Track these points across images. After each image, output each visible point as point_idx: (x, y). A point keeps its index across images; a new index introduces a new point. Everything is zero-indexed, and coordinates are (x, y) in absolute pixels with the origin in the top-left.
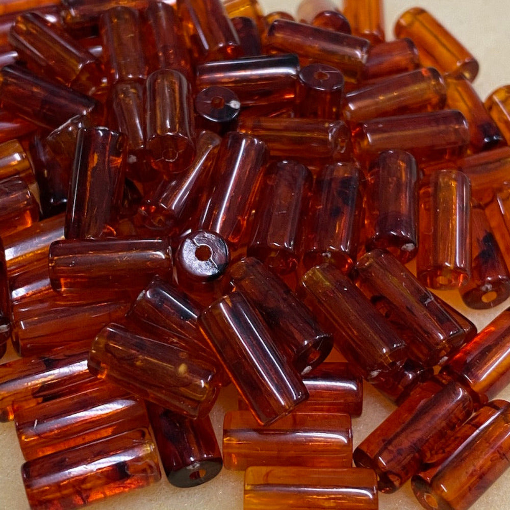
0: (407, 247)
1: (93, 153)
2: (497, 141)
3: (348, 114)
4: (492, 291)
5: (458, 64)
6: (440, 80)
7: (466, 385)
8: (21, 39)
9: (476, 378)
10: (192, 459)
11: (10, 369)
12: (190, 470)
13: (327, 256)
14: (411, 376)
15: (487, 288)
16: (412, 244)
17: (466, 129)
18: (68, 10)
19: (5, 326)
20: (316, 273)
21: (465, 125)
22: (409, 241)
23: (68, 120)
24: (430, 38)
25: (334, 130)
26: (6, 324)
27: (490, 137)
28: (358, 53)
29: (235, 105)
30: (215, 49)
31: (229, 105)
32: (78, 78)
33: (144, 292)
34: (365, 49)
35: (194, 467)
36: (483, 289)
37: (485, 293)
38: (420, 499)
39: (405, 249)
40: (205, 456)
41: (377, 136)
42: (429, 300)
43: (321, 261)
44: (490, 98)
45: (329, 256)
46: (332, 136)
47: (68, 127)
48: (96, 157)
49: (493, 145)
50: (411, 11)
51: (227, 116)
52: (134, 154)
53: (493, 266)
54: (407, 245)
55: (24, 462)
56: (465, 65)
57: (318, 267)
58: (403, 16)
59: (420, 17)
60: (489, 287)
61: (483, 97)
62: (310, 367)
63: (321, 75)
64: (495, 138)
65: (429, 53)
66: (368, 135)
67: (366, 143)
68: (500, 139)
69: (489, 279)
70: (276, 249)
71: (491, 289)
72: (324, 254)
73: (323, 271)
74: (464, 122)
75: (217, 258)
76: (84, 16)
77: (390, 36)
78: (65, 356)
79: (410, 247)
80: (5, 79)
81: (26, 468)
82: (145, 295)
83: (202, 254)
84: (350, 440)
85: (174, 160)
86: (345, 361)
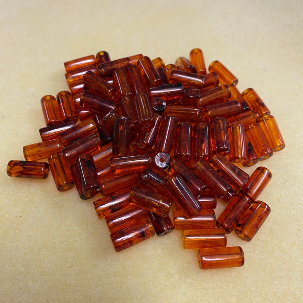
1: (120, 126)
2: (248, 109)
3: (200, 103)
5: (232, 81)
6: (229, 88)
7: (248, 196)
9: (251, 193)
11: (101, 201)
13: (202, 157)
17: (239, 106)
18: (101, 69)
20: (199, 164)
23: (109, 112)
24: (221, 71)
25: (199, 111)
27: (245, 107)
28: (201, 81)
29: (164, 104)
31: (162, 104)
33: (145, 175)
34: (203, 79)
35: (166, 232)
36: (250, 162)
38: (238, 236)
39: (226, 152)
41: (212, 111)
42: (237, 171)
44: (243, 92)
46: (198, 113)
47: (110, 115)
48: (121, 127)
49: (246, 110)
50: (214, 62)
51: (162, 108)
52: (133, 124)
53: (253, 154)
55: (111, 234)
56: (234, 82)
57: (199, 162)
59: (216, 64)
61: (241, 92)
62: (200, 195)
63: (192, 91)
64: (247, 107)
65: (221, 77)
66: (209, 111)
67: (208, 114)
69: (251, 159)
70: (184, 156)
72: (200, 157)
73: (201, 162)
74: (238, 104)
75: (167, 161)
76: (106, 71)
77: (208, 72)
78: (119, 194)
79: (228, 151)
81: (112, 236)
83: (162, 160)
84: (215, 218)
85: (148, 127)
86: (209, 191)
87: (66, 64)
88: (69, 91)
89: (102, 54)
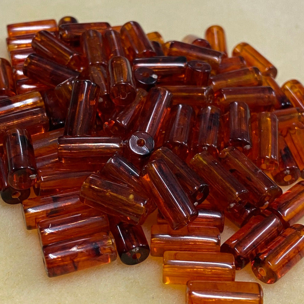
0: (247, 147)
1: (82, 94)
2: (289, 105)
3: (212, 86)
4: (290, 174)
5: (267, 69)
6: (260, 73)
8: (39, 44)
10: (134, 246)
12: (134, 252)
13: (205, 149)
14: (249, 211)
15: (287, 172)
16: (249, 146)
17: (274, 97)
18: (64, 31)
19: (34, 175)
20: (199, 157)
21: (274, 94)
22: (248, 144)
23: (67, 79)
25: (207, 91)
26: (35, 174)
27: (285, 103)
28: (216, 58)
29: (155, 77)
30: (141, 53)
31: (152, 76)
32: (69, 63)
34: (220, 57)
35: (136, 250)
36: (285, 172)
37: (286, 175)
39: (245, 148)
40: (141, 245)
41: (229, 97)
42: (259, 171)
43: (202, 151)
44: (284, 86)
45: (206, 149)
46: (206, 94)
47: (66, 82)
49: (286, 107)
50: (241, 44)
52: (102, 97)
54: (247, 146)
56: (270, 69)
57: (200, 153)
58: (237, 47)
59: (246, 47)
60: (288, 171)
62: (197, 203)
63: (199, 65)
64: (287, 103)
66: (224, 95)
67: (223, 99)
68: (290, 104)
69: (288, 167)
71: (289, 173)
72: (204, 148)
73: (202, 156)
74: (273, 92)
75: (148, 145)
77: (230, 55)
80: (30, 61)
82: (111, 161)
83: (140, 144)
84: (219, 241)
85: (125, 98)
87: (10, 27)
88: (8, 58)
89: (67, 20)
